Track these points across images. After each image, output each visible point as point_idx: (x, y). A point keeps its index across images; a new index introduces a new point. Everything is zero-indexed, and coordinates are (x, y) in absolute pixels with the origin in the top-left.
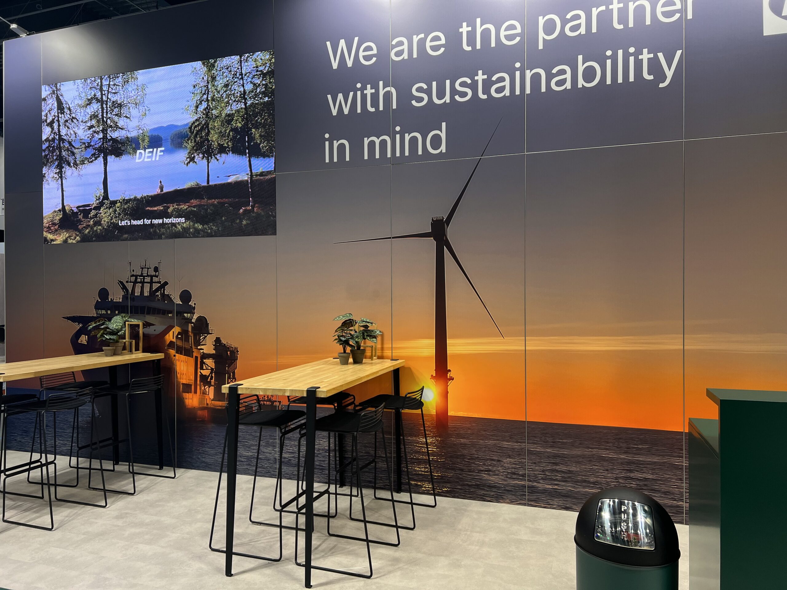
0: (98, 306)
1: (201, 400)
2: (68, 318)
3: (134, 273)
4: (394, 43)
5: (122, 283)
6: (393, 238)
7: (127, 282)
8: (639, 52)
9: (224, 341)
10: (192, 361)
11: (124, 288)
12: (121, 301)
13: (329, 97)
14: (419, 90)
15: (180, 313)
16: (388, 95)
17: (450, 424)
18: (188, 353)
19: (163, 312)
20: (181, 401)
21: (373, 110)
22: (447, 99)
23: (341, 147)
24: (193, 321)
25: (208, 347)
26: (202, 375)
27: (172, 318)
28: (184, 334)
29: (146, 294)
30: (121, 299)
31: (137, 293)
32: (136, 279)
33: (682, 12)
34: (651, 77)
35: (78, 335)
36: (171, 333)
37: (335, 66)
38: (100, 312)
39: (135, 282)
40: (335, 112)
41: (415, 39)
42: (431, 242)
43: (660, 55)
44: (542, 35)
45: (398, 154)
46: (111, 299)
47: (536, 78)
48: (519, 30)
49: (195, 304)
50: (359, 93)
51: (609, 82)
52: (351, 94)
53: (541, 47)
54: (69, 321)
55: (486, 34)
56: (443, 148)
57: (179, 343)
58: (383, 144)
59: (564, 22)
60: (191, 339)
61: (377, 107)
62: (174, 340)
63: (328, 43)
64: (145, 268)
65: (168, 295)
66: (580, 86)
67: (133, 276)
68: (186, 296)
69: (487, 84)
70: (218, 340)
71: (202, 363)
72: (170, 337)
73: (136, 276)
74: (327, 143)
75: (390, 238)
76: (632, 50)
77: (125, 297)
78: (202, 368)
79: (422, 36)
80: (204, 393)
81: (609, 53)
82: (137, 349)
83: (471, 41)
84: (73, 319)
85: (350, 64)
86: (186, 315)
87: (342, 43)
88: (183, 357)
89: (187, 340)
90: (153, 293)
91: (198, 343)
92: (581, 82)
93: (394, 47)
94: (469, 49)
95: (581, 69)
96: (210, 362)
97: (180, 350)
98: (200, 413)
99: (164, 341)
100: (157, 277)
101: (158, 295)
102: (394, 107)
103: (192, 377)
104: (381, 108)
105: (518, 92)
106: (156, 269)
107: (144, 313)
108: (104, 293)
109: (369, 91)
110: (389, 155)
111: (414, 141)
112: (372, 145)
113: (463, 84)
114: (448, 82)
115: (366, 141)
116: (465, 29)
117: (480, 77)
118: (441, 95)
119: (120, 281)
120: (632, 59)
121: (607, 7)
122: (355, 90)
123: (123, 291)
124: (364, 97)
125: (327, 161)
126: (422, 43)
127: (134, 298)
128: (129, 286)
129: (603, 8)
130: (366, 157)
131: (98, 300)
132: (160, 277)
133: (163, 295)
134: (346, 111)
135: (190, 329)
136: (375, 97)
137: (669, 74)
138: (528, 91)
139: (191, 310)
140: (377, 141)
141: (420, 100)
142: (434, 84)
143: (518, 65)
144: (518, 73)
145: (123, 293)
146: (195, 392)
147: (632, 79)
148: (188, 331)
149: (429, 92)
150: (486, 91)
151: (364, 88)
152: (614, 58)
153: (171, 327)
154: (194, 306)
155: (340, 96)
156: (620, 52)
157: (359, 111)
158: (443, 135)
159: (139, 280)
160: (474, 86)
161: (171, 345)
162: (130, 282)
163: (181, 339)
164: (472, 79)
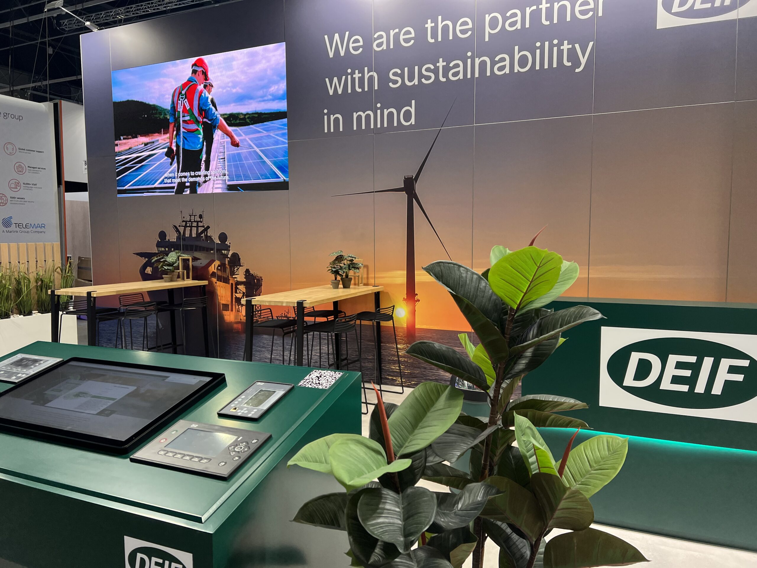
0: (158, 245)
1: (236, 317)
2: (137, 254)
3: (185, 219)
4: (376, 36)
5: (175, 227)
6: (376, 192)
7: (180, 226)
8: (561, 44)
9: (252, 272)
10: (229, 286)
11: (178, 231)
12: (175, 241)
13: (327, 80)
14: (395, 74)
15: (219, 250)
16: (371, 78)
17: (417, 334)
18: (226, 280)
19: (207, 250)
20: (222, 317)
21: (360, 90)
22: (416, 82)
23: (337, 120)
24: (229, 256)
25: (240, 277)
26: (236, 298)
27: (214, 254)
28: (222, 266)
29: (194, 235)
30: (175, 239)
31: (187, 235)
32: (186, 224)
33: (595, 10)
34: (569, 64)
35: (144, 267)
36: (213, 265)
37: (331, 55)
38: (160, 249)
39: (186, 227)
40: (331, 92)
41: (392, 33)
42: (404, 196)
43: (577, 46)
44: (487, 29)
45: (379, 126)
46: (168, 239)
47: (483, 64)
48: (470, 26)
49: (230, 243)
50: (349, 77)
51: (538, 68)
52: (344, 77)
53: (487, 39)
54: (138, 256)
55: (445, 28)
56: (413, 121)
57: (219, 273)
58: (368, 117)
59: (505, 19)
60: (228, 270)
61: (363, 89)
62: (215, 271)
63: (326, 37)
64: (193, 215)
65: (210, 236)
66: (516, 71)
67: (183, 221)
68: (223, 237)
69: (447, 69)
70: (247, 271)
71: (236, 288)
72: (212, 269)
73: (186, 222)
74: (326, 117)
75: (373, 192)
76: (555, 42)
77: (178, 238)
78: (236, 292)
79: (397, 30)
80: (238, 311)
81: (538, 44)
82: (188, 277)
83: (434, 35)
84: (141, 255)
85: (342, 53)
86: (223, 252)
87: (337, 36)
88: (222, 284)
89: (225, 271)
90: (199, 235)
91: (233, 273)
92: (517, 68)
93: (376, 39)
94: (432, 41)
95: (517, 57)
96: (242, 288)
97: (220, 279)
98: (235, 326)
99: (208, 271)
100: (201, 222)
101: (202, 236)
102: (376, 88)
103: (230, 299)
104: (366, 89)
105: (469, 76)
106: (201, 216)
107: (192, 250)
108: (162, 235)
109: (357, 75)
110: (372, 127)
111: (391, 115)
112: (359, 118)
113: (428, 70)
114: (416, 68)
115: (355, 115)
116: (429, 25)
117: (441, 64)
118: (411, 79)
119: (175, 226)
120: (555, 49)
121: (538, 7)
122: (347, 74)
123: (177, 233)
124: (353, 80)
125: (326, 131)
126: (396, 36)
127: (185, 239)
128: (181, 229)
129: (534, 7)
130: (355, 128)
131: (158, 240)
132: (204, 222)
133: (206, 236)
134: (340, 91)
135: (227, 263)
136: (361, 80)
137: (583, 61)
138: (477, 75)
139: (227, 248)
140: (363, 115)
141: (395, 82)
142: (406, 69)
143: (469, 54)
144: (469, 61)
145: (176, 235)
146: (232, 310)
147: (555, 65)
148: (225, 264)
149: (402, 76)
150: (445, 75)
151: (353, 73)
152: (542, 48)
153: (212, 261)
154: (229, 245)
155: (335, 79)
156: (547, 43)
157: (349, 91)
158: (413, 111)
159: (188, 225)
160: (436, 71)
161: (213, 274)
162: (182, 226)
163: (220, 270)
164: (435, 65)
